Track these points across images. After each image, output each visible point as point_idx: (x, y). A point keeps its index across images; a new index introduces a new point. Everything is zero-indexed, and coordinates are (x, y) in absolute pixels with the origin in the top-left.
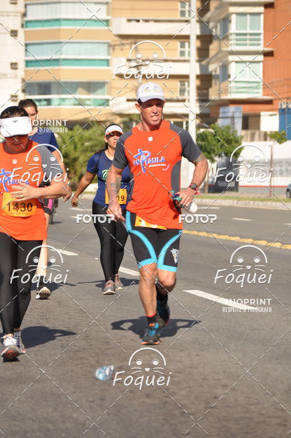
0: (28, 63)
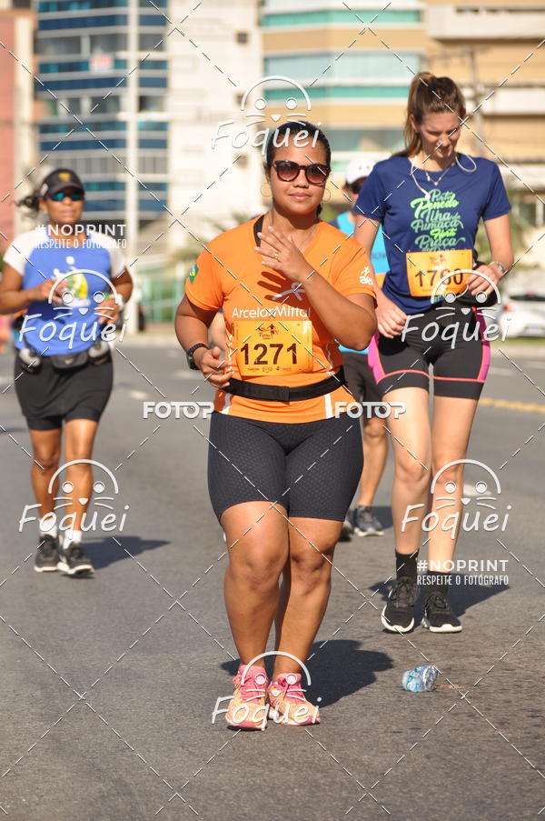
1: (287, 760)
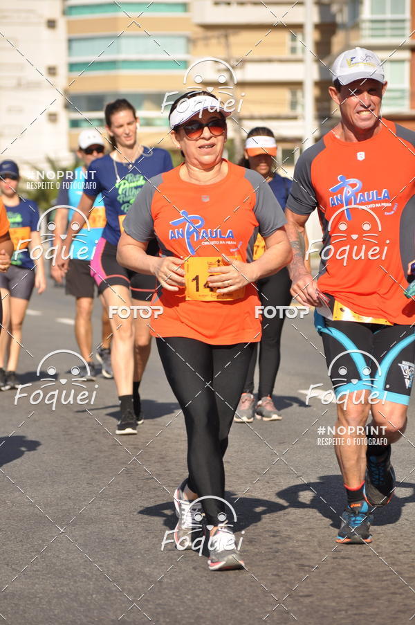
0: (72, 67)
1: (87, 573)
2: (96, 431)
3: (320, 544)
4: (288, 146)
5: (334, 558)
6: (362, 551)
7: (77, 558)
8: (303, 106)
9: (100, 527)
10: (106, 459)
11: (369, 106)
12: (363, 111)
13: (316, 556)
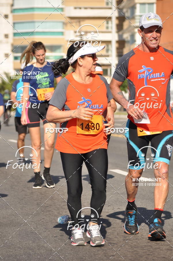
0: (15, 34)
2: (25, 187)
3: (118, 234)
4: (105, 68)
5: (124, 240)
6: (135, 237)
7: (16, 240)
8: (111, 51)
9: (26, 227)
10: (29, 199)
11: (156, 38)
12: (153, 40)
13: (116, 239)
